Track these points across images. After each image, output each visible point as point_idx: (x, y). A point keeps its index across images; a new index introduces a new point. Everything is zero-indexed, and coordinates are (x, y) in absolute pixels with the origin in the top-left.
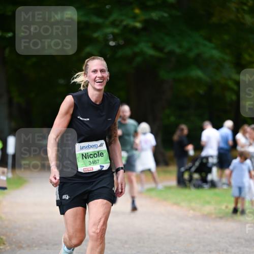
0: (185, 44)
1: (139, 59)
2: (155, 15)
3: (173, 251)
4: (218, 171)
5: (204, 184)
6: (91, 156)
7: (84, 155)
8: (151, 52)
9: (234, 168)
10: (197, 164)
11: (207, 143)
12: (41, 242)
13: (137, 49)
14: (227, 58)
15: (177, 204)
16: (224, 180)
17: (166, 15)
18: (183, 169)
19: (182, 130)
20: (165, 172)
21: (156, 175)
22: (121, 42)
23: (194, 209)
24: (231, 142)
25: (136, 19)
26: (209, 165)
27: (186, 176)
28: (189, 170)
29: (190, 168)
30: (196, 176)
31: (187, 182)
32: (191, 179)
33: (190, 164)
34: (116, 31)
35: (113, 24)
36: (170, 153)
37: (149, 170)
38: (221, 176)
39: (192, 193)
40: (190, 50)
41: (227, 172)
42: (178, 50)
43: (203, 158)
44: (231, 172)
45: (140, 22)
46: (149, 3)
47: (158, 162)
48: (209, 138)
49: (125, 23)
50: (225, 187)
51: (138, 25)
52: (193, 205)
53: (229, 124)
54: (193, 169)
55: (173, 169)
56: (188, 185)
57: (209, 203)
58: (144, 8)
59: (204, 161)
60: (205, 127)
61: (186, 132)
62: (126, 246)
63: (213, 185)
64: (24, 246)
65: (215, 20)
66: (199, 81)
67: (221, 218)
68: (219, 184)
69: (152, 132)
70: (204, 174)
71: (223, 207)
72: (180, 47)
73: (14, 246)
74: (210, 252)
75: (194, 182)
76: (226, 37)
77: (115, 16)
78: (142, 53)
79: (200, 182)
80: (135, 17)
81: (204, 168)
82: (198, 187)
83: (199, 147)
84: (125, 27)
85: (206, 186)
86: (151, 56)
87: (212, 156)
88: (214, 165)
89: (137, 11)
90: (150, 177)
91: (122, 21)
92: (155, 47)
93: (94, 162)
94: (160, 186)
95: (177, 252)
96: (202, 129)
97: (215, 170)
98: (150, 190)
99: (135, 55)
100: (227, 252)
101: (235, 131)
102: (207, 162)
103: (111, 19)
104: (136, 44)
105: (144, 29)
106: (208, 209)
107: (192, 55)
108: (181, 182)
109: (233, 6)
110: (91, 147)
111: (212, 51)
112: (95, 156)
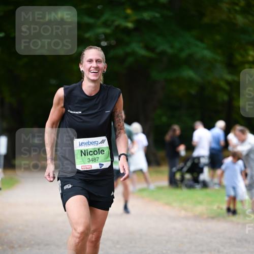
0: (177, 45)
1: (130, 60)
2: (146, 15)
3: (164, 252)
4: (209, 172)
5: (196, 184)
6: (91, 153)
7: (84, 152)
8: (143, 52)
9: (226, 168)
10: (189, 164)
11: (198, 143)
12: (33, 242)
13: (128, 50)
14: (219, 58)
15: (168, 204)
16: (216, 180)
17: (157, 15)
18: (174, 169)
19: (174, 130)
20: (157, 172)
21: (148, 175)
22: (113, 42)
23: (185, 209)
24: (222, 142)
25: (127, 19)
26: (201, 165)
27: (178, 176)
28: (180, 170)
29: (182, 168)
30: (188, 176)
31: (179, 183)
32: (183, 179)
33: (181, 165)
34: (108, 31)
35: (106, 24)
36: (162, 154)
37: (141, 171)
38: (213, 177)
39: (183, 193)
40: (181, 50)
41: (219, 172)
42: (170, 51)
43: (194, 158)
44: (223, 172)
45: (132, 22)
46: (141, 3)
47: (150, 162)
48: (200, 138)
49: (117, 23)
50: (217, 187)
51: (130, 25)
52: (185, 205)
53: (221, 124)
54: (185, 169)
55: (165, 169)
56: (180, 185)
57: (200, 203)
58: (136, 8)
59: (196, 161)
60: (196, 127)
61: (178, 132)
62: (118, 246)
63: (205, 185)
64: (16, 246)
65: (206, 20)
66: (191, 81)
67: (213, 218)
68: (211, 184)
69: (144, 132)
70: (195, 175)
71: (215, 207)
72: (172, 47)
73: (5, 247)
74: (202, 252)
75: (186, 182)
76: (218, 37)
77: (106, 16)
78: (133, 53)
79: (191, 183)
80: (126, 18)
81: (196, 168)
82: (190, 187)
83: (191, 148)
84: (117, 27)
85: (198, 186)
86: (143, 57)
87: (203, 157)
88: (205, 165)
89: (129, 11)
90: (142, 177)
91: (113, 21)
92: (147, 48)
93: (94, 160)
94: (152, 186)
95: (169, 252)
96: (193, 130)
97: (206, 170)
98: (142, 190)
99: (127, 55)
100: (219, 252)
101: (227, 131)
102: (199, 162)
103: (103, 19)
104: (127, 44)
105: (136, 29)
106: (199, 209)
107: (183, 55)
108: (173, 182)
109: (225, 6)
110: (91, 143)
111: (203, 52)
112: (95, 153)
